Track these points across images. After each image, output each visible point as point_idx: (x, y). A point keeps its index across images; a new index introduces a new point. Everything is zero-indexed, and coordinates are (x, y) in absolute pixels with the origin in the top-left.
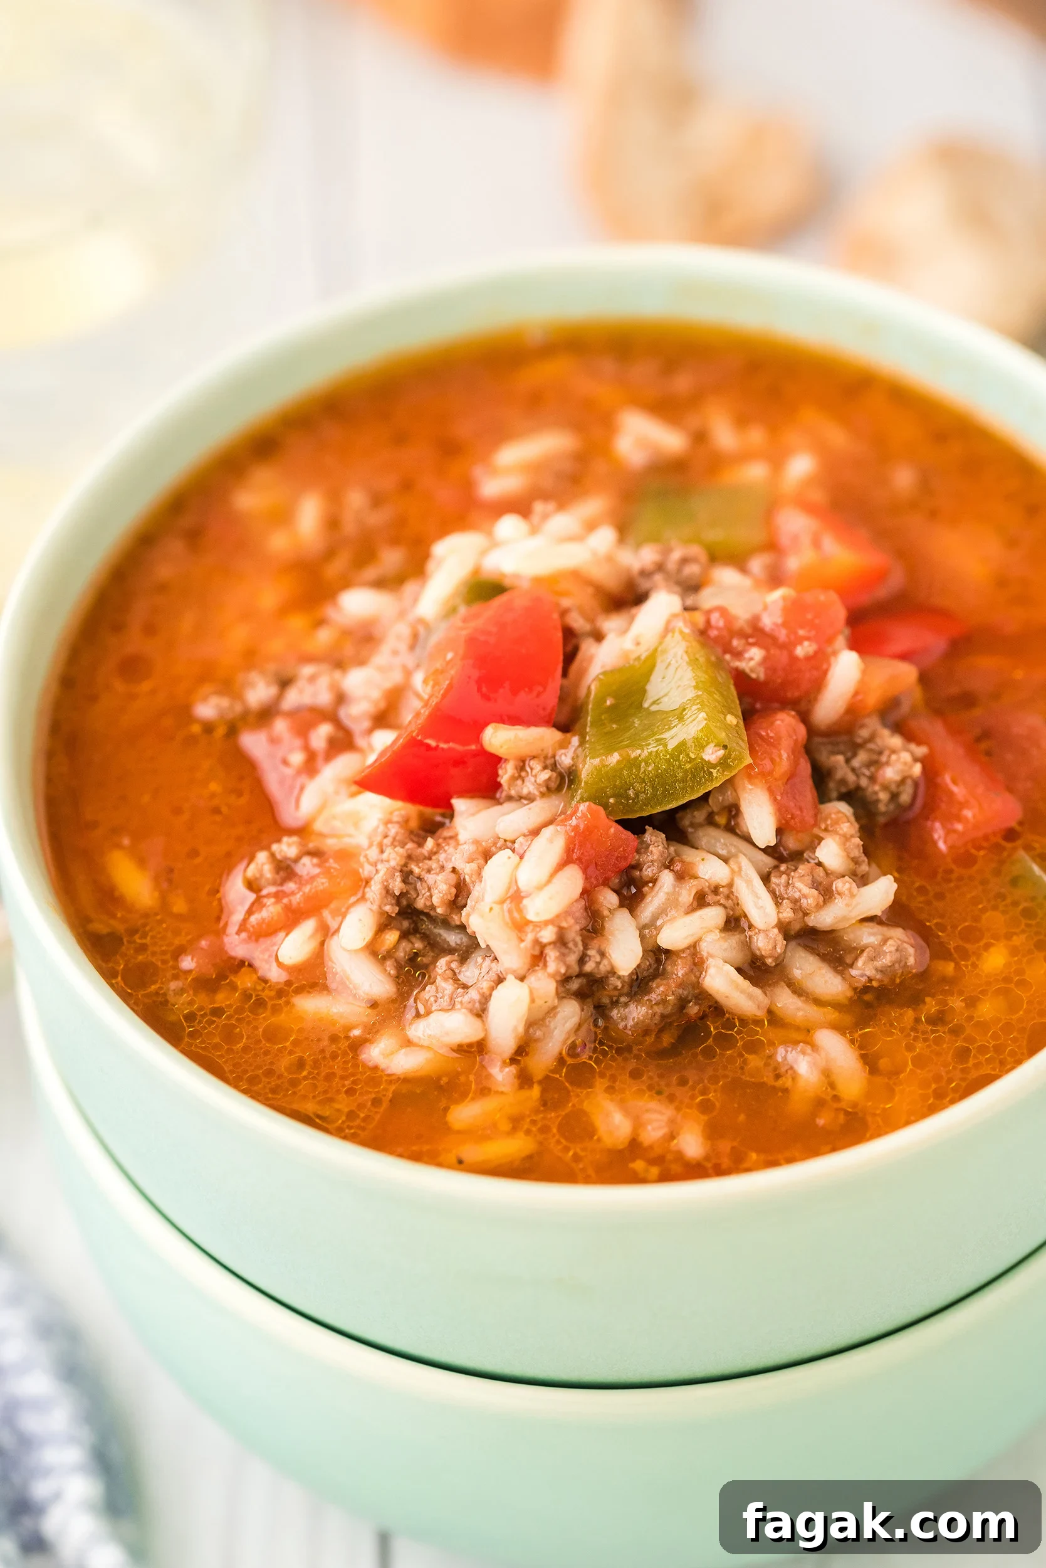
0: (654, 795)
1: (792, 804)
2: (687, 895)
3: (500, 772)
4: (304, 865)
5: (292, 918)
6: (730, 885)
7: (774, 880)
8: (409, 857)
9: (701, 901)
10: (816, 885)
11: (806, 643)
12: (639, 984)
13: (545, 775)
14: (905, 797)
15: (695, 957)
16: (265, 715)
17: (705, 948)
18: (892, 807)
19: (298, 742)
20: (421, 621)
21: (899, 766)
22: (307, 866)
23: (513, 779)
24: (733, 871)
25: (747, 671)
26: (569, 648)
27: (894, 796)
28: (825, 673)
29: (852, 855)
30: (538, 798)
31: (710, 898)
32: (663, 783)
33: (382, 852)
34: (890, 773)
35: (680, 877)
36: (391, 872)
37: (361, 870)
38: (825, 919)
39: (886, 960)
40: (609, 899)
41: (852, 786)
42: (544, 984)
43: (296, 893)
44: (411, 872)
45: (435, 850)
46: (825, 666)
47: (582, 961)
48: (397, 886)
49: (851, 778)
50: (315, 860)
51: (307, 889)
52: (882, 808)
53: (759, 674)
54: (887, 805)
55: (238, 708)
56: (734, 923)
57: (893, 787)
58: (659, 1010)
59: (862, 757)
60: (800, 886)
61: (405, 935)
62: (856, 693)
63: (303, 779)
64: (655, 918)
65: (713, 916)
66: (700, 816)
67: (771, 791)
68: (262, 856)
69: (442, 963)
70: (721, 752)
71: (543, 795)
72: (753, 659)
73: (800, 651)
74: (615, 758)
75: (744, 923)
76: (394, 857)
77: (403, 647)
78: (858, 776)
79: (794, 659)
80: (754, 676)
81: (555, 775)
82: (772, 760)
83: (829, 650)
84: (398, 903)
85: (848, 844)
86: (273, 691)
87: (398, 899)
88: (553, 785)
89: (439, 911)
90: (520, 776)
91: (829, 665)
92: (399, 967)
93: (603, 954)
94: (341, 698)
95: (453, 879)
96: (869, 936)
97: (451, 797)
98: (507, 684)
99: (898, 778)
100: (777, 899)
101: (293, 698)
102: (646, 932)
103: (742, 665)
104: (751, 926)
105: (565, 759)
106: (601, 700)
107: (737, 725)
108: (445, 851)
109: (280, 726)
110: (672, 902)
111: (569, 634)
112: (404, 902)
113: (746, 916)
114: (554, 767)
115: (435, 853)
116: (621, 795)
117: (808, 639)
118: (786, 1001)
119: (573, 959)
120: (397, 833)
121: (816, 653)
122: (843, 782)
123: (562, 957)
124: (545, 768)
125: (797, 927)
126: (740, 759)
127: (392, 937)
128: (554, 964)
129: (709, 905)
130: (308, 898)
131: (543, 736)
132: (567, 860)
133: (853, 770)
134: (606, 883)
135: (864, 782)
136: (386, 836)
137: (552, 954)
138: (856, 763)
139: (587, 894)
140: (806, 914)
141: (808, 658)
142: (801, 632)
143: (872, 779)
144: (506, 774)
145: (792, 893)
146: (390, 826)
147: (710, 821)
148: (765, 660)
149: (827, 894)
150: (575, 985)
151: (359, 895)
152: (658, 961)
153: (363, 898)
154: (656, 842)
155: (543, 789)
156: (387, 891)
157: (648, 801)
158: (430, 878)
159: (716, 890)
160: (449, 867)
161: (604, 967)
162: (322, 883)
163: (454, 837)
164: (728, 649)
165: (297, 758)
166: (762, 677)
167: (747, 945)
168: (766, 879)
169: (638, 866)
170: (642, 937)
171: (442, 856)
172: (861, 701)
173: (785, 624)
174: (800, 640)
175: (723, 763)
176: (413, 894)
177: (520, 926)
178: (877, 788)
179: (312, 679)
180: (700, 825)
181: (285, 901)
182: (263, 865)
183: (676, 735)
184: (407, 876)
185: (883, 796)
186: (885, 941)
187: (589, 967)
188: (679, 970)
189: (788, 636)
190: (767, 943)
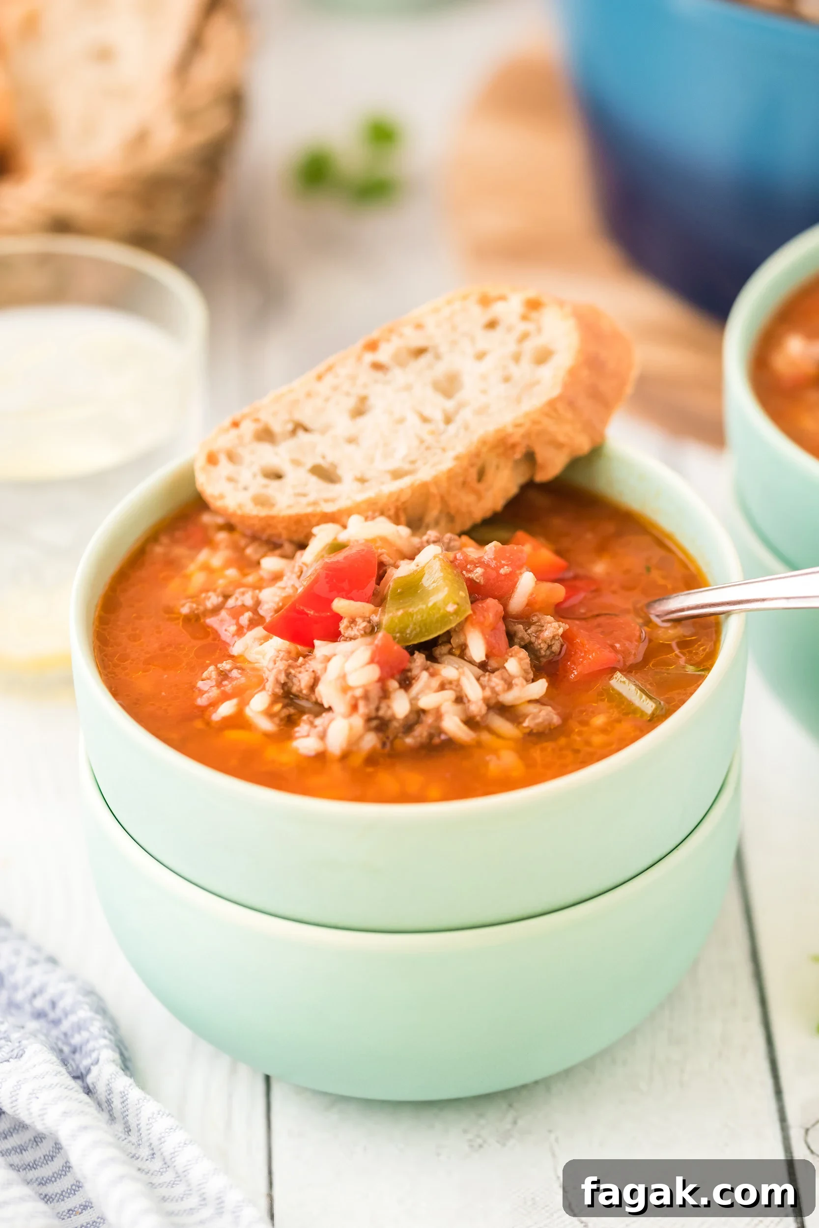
0: (421, 631)
1: (494, 641)
2: (435, 683)
3: (340, 625)
4: (234, 673)
5: (225, 697)
6: (458, 680)
7: (482, 679)
8: (290, 666)
9: (442, 687)
10: (505, 680)
11: (506, 567)
12: (409, 727)
13: (365, 624)
14: (556, 648)
15: (438, 715)
16: (216, 610)
17: (444, 709)
18: (548, 652)
19: (234, 622)
20: (304, 564)
21: (552, 629)
22: (235, 673)
23: (347, 627)
24: (460, 674)
25: (474, 578)
26: (381, 572)
27: (550, 647)
28: (516, 583)
29: (524, 668)
30: (359, 637)
31: (447, 686)
32: (425, 626)
33: (275, 664)
34: (547, 634)
35: (432, 675)
36: (280, 672)
37: (264, 675)
38: (508, 698)
39: (539, 720)
40: (393, 684)
41: (527, 641)
42: (358, 721)
43: (228, 686)
44: (290, 673)
45: (303, 663)
46: (516, 579)
47: (378, 709)
48: (282, 678)
49: (526, 637)
50: (239, 671)
51: (234, 683)
52: (543, 653)
53: (481, 581)
54: (545, 651)
55: (201, 608)
56: (460, 699)
57: (549, 641)
58: (419, 739)
59: (533, 629)
60: (496, 681)
61: (284, 707)
62: (532, 594)
63: (236, 638)
64: (418, 694)
65: (449, 695)
66: (444, 649)
67: (483, 634)
68: (212, 668)
69: (305, 717)
70: (456, 606)
71: (362, 636)
72: (477, 573)
73: (502, 571)
74: (400, 612)
75: (465, 700)
76: (281, 665)
77: (294, 576)
78: (530, 637)
79: (499, 574)
80: (478, 581)
81: (369, 625)
82: (484, 617)
83: (518, 572)
84: (283, 688)
85: (522, 662)
86: (220, 599)
87: (284, 685)
88: (368, 630)
89: (305, 692)
90: (350, 626)
91: (518, 579)
92: (281, 720)
93: (389, 707)
94: (258, 603)
95: (312, 675)
96: (533, 709)
97: (314, 640)
98: (347, 581)
99: (551, 635)
100: (483, 687)
101: (231, 603)
102: (413, 701)
103: (471, 575)
104: (469, 701)
105: (375, 619)
106: (395, 589)
107: (465, 597)
108: (309, 664)
109: (223, 613)
110: (427, 686)
111: (382, 565)
112: (286, 688)
113: (466, 696)
114: (369, 622)
115: (304, 665)
116: (402, 632)
117: (507, 565)
118: (485, 736)
119: (373, 707)
120: (284, 655)
121: (511, 572)
122: (522, 639)
123: (367, 705)
124: (364, 621)
125: (493, 701)
126: (465, 611)
127: (278, 707)
128: (362, 708)
129: (446, 689)
130: (234, 688)
131: (364, 608)
132: (372, 661)
133: (528, 634)
134: (392, 676)
135: (533, 639)
136: (278, 657)
137: (361, 705)
138: (529, 631)
139: (382, 680)
140: (497, 694)
141: (506, 575)
142: (503, 562)
143: (537, 637)
144: (342, 626)
145: (493, 684)
146: (280, 652)
147: (450, 653)
148: (484, 574)
149: (510, 685)
150: (374, 723)
151: (261, 687)
152: (419, 716)
153: (264, 689)
154: (420, 658)
155: (362, 632)
156: (277, 681)
157: (417, 635)
158: (300, 676)
159: (450, 683)
160: (311, 670)
161: (389, 713)
162: (243, 680)
163: (315, 658)
164: (464, 568)
165: (233, 628)
166: (482, 582)
167: (466, 710)
168: (478, 679)
169: (410, 670)
170: (411, 704)
171: (307, 665)
172: (534, 598)
173: (495, 559)
174: (503, 566)
175: (456, 613)
176: (290, 684)
177: (346, 689)
178: (540, 641)
179: (243, 594)
180: (445, 654)
181: (222, 688)
182: (212, 671)
183: (433, 600)
184: (288, 675)
185: (544, 646)
186: (540, 711)
187: (381, 713)
188: (429, 720)
189: (496, 564)
190: (477, 707)
